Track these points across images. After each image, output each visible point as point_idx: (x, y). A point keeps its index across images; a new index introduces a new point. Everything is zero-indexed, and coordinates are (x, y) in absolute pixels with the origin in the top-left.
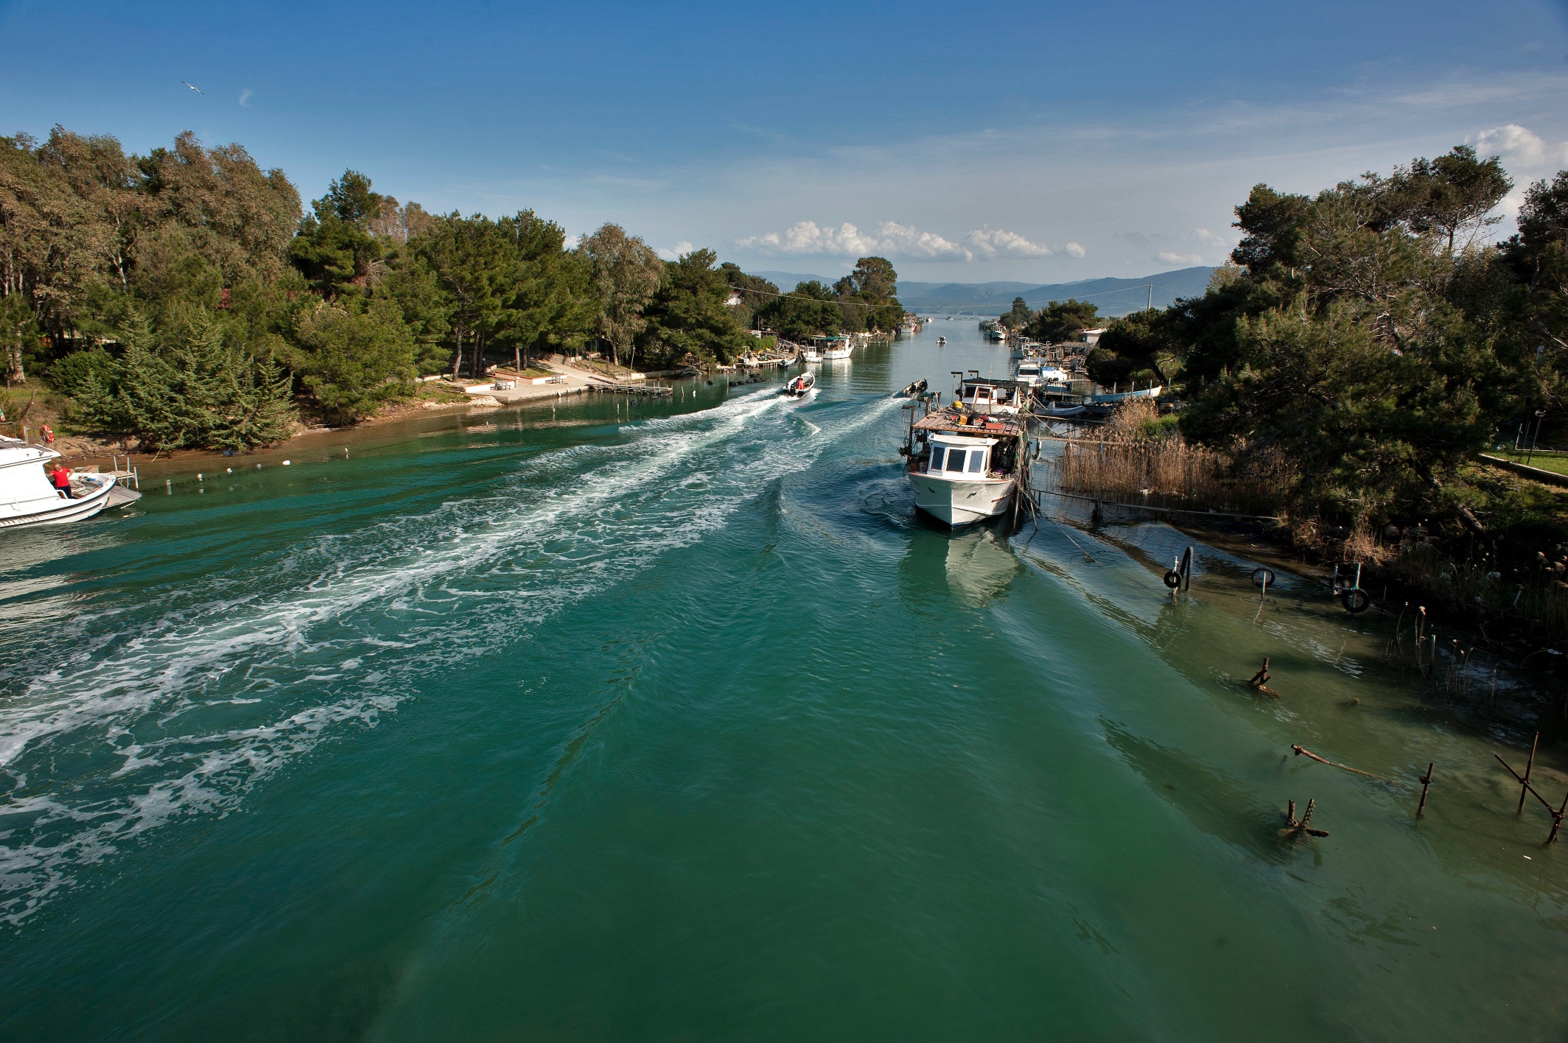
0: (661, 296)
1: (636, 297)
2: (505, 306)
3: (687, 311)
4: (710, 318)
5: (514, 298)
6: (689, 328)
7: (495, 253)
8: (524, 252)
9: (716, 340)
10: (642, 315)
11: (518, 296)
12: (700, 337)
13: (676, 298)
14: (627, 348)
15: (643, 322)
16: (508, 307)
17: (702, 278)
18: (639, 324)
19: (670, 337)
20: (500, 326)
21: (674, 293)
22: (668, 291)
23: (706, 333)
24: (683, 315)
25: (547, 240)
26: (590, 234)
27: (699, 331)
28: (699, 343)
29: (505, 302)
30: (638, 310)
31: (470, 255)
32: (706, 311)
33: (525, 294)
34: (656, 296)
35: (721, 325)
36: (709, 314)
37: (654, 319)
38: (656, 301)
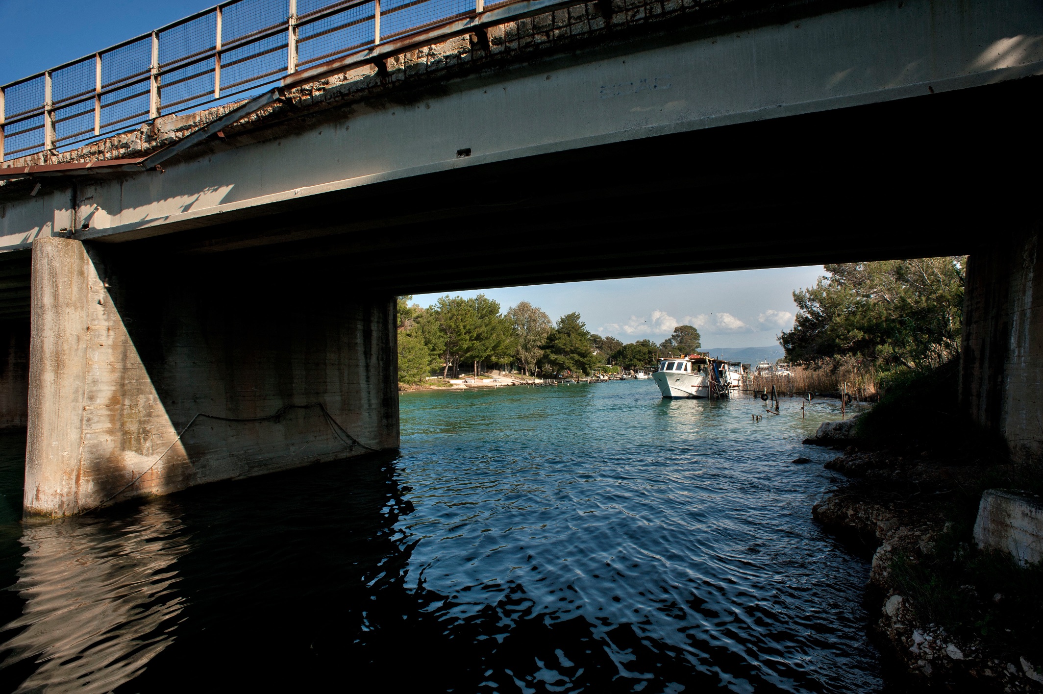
0: (551, 338)
1: (537, 338)
2: (470, 340)
3: (565, 344)
4: (578, 348)
5: (475, 336)
6: (566, 353)
7: (466, 314)
8: (480, 315)
9: (582, 359)
10: (541, 348)
11: (477, 335)
12: (572, 358)
13: (559, 338)
14: (532, 366)
15: (542, 352)
16: (472, 341)
17: (573, 328)
18: (539, 353)
19: (556, 359)
20: (468, 350)
21: (557, 336)
22: (554, 335)
23: (576, 357)
24: (563, 347)
25: (491, 308)
26: (513, 307)
27: (572, 355)
28: (572, 362)
29: (471, 337)
30: (538, 345)
31: (454, 315)
32: (576, 344)
33: (481, 334)
34: (548, 338)
35: (584, 352)
36: (577, 346)
37: (547, 350)
38: (548, 341)
